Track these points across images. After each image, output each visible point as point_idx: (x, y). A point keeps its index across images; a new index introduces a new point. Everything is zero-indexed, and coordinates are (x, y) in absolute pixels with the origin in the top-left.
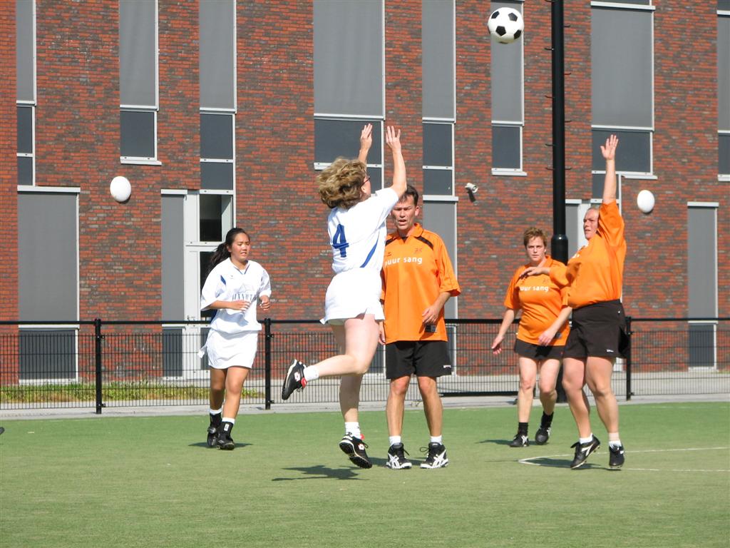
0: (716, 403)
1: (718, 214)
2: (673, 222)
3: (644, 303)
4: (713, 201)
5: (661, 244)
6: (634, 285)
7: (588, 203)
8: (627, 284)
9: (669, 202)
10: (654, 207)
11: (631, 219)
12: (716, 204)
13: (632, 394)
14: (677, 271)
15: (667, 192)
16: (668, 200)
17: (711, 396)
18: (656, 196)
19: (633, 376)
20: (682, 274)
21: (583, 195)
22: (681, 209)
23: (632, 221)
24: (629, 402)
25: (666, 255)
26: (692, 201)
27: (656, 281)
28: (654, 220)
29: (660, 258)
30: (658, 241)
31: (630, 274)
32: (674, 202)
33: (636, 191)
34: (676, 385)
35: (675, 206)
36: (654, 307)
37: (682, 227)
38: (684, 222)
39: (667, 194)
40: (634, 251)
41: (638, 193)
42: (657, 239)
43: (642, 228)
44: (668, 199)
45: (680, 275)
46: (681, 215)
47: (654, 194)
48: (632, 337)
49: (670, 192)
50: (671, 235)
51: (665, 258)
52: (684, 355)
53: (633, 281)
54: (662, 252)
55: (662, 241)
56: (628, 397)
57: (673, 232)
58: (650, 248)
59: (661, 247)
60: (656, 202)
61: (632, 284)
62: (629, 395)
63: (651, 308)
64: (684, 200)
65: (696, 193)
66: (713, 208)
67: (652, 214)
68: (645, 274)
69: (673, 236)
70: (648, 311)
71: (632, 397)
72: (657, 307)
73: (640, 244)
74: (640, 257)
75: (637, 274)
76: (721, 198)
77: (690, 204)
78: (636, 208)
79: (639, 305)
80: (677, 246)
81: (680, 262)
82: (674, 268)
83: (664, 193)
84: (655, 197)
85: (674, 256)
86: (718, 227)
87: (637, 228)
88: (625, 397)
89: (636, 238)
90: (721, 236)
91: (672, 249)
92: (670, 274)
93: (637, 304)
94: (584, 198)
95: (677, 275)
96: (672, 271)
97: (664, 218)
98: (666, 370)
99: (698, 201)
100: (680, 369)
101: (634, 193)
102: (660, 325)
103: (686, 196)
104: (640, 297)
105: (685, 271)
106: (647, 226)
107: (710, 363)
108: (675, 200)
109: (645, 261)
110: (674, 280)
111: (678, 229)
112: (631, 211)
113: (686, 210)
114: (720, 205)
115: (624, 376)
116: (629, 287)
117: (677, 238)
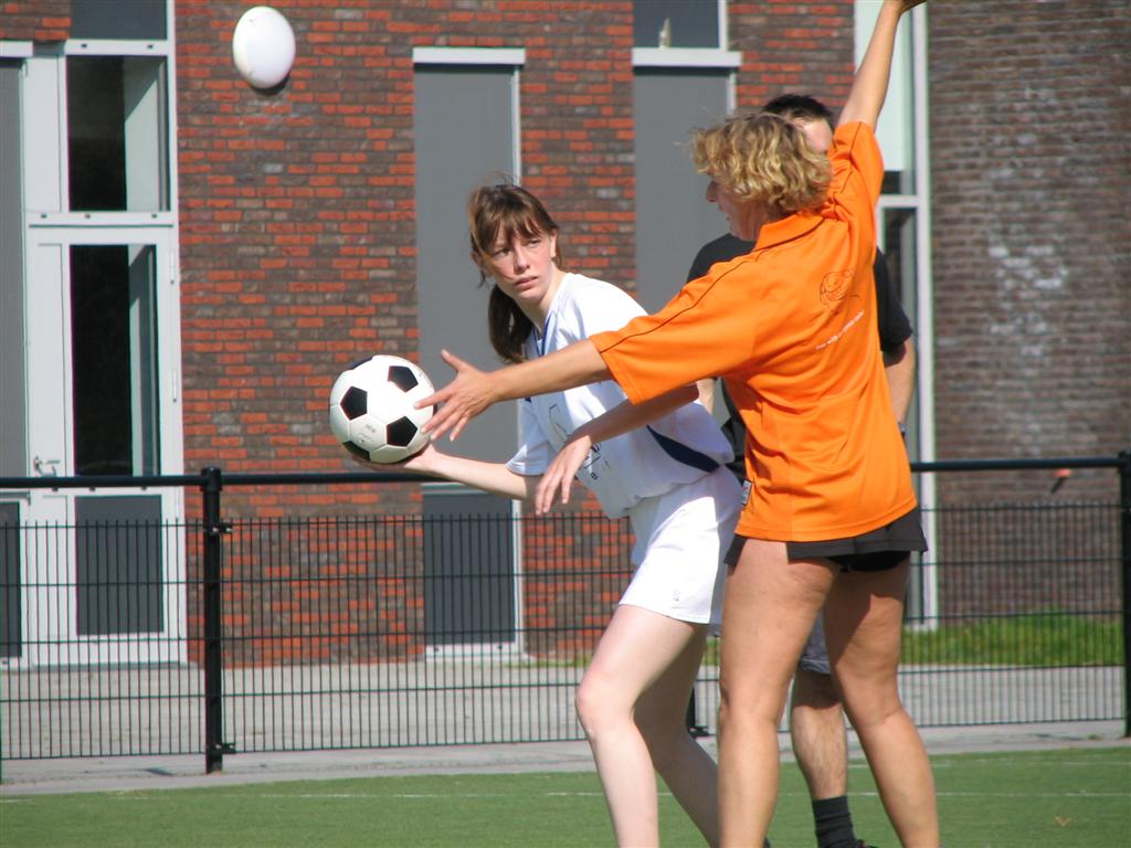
0: (530, 777)
1: (522, 92)
2: (366, 121)
3: (262, 417)
4: (505, 46)
5: (320, 203)
6: (223, 351)
7: (57, 56)
8: (199, 347)
9: (349, 50)
10: (294, 67)
11: (210, 112)
12: (516, 56)
13: (229, 749)
14: (379, 299)
15: (339, 13)
16: (342, 44)
17: (508, 753)
18: (301, 27)
19: (231, 680)
20: (397, 310)
21: (40, 27)
22: (391, 73)
23: (215, 119)
24: (215, 780)
25: (340, 240)
26: (432, 44)
27: (305, 334)
28: (293, 116)
29: (316, 251)
30: (309, 191)
31: (209, 312)
32: (362, 49)
33: (228, 11)
34: (378, 716)
35: (369, 62)
36: (296, 428)
37: (394, 137)
38: (405, 120)
39: (342, 21)
40: (225, 228)
41: (236, 19)
42: (305, 183)
43: (250, 142)
44: (342, 37)
45: (389, 315)
46: (391, 97)
47: (293, 20)
48: (226, 539)
49: (348, 14)
50: (355, 169)
51: (335, 251)
52: (407, 604)
53: (223, 335)
54: (326, 232)
55: (321, 192)
56: (213, 761)
57: (361, 157)
58: (281, 216)
59: (322, 214)
60: (302, 48)
61: (218, 347)
62: (216, 751)
63: (287, 433)
64: (404, 43)
65: (443, 17)
66: (507, 69)
67: (284, 93)
68: (266, 312)
69: (362, 173)
70: (277, 444)
71: (227, 760)
72: (307, 429)
73: (245, 204)
74: (243, 250)
75: (236, 312)
76: (531, 34)
77: (423, 55)
78: (228, 70)
79: (246, 425)
80: (376, 210)
81: (390, 267)
82: (371, 286)
83: (331, 19)
84: (296, 33)
85: (368, 245)
86: (524, 139)
87: (233, 144)
88: (201, 761)
89: (230, 179)
90: (534, 170)
91: (360, 220)
92: (352, 310)
93: (237, 422)
94: (43, 36)
95: (378, 315)
96: (361, 298)
97: (329, 109)
98: (341, 656)
99: (449, 45)
100: (395, 654)
101: (223, 17)
102: (317, 496)
103: (410, 27)
104: (246, 393)
105: (409, 299)
106: (269, 135)
107: (506, 634)
108: (368, 43)
109: (264, 263)
110: (370, 334)
111: (379, 146)
112: (210, 84)
113: (405, 80)
114: (529, 58)
115: (196, 681)
116: (207, 357)
117: (374, 181)
